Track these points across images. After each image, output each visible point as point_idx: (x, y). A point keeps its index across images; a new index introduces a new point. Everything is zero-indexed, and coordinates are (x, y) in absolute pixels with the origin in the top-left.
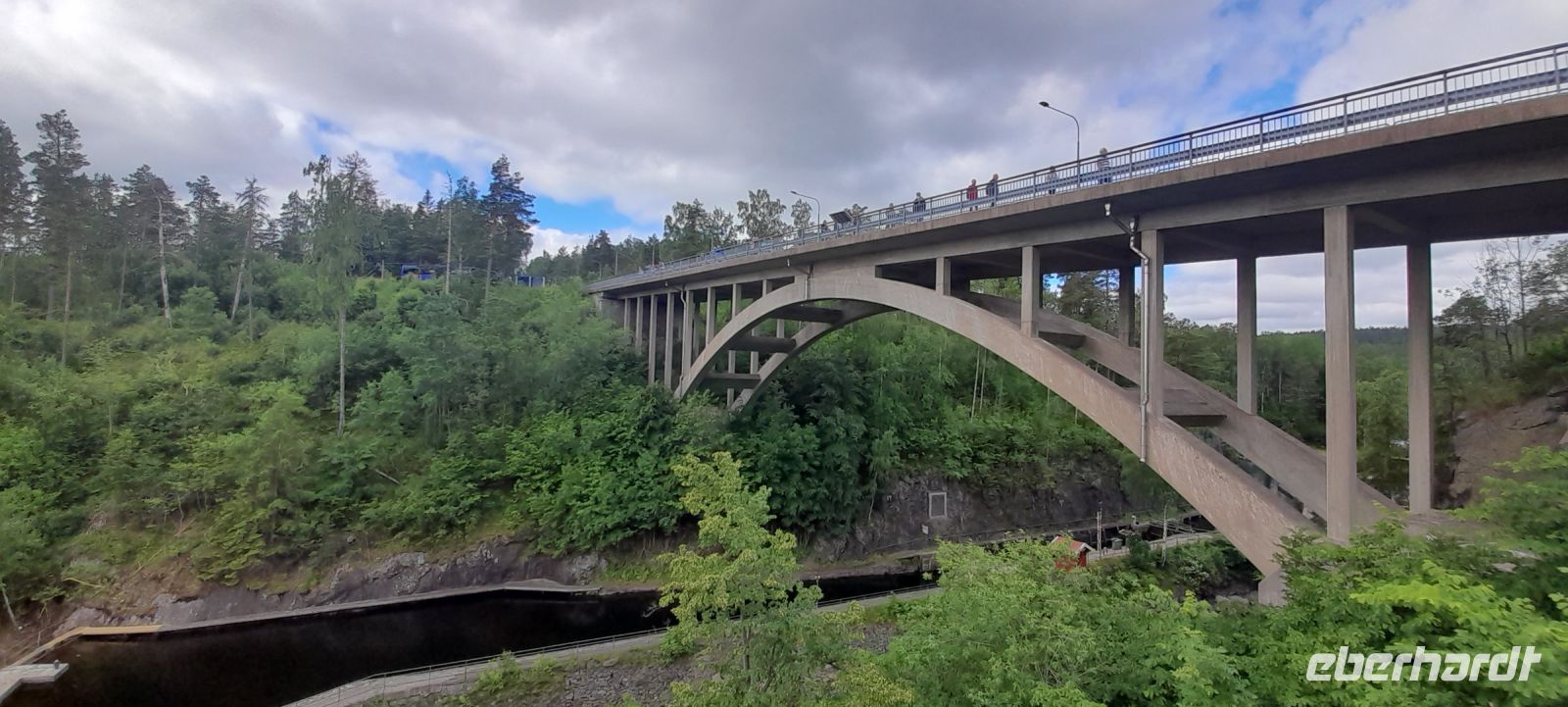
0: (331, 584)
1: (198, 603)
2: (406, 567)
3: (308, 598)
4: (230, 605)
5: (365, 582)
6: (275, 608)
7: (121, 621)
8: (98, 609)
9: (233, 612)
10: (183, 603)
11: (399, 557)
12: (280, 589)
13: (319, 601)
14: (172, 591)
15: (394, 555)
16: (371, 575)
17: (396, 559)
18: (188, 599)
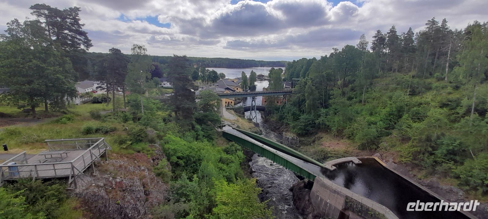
0: (427, 181)
1: (396, 165)
2: (454, 192)
3: (420, 181)
4: (402, 170)
5: (438, 188)
6: (410, 178)
7: (382, 160)
8: (380, 155)
9: (401, 172)
10: (393, 163)
11: (452, 187)
12: (415, 174)
13: (422, 183)
14: (393, 159)
15: (451, 185)
16: (440, 186)
17: (451, 187)
18: (395, 163)
